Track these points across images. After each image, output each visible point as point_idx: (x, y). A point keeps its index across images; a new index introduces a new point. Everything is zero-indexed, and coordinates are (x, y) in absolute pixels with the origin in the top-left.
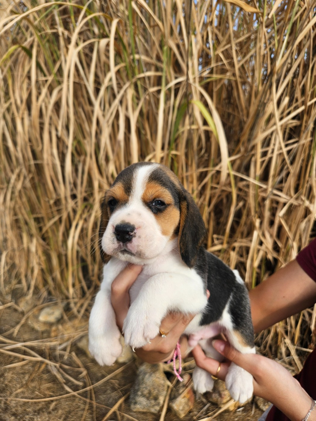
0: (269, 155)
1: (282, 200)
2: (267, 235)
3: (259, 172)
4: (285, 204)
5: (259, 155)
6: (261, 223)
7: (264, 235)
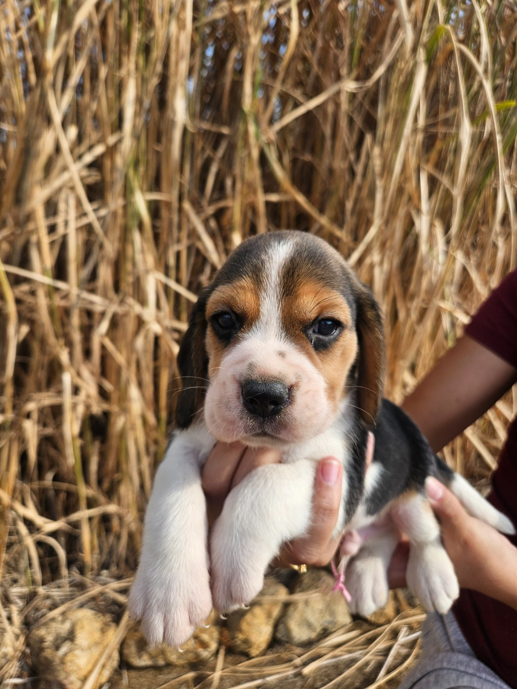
0: (61, 230)
1: (98, 308)
2: (86, 373)
3: (49, 261)
4: (103, 314)
5: (43, 232)
6: (71, 355)
7: (79, 374)
